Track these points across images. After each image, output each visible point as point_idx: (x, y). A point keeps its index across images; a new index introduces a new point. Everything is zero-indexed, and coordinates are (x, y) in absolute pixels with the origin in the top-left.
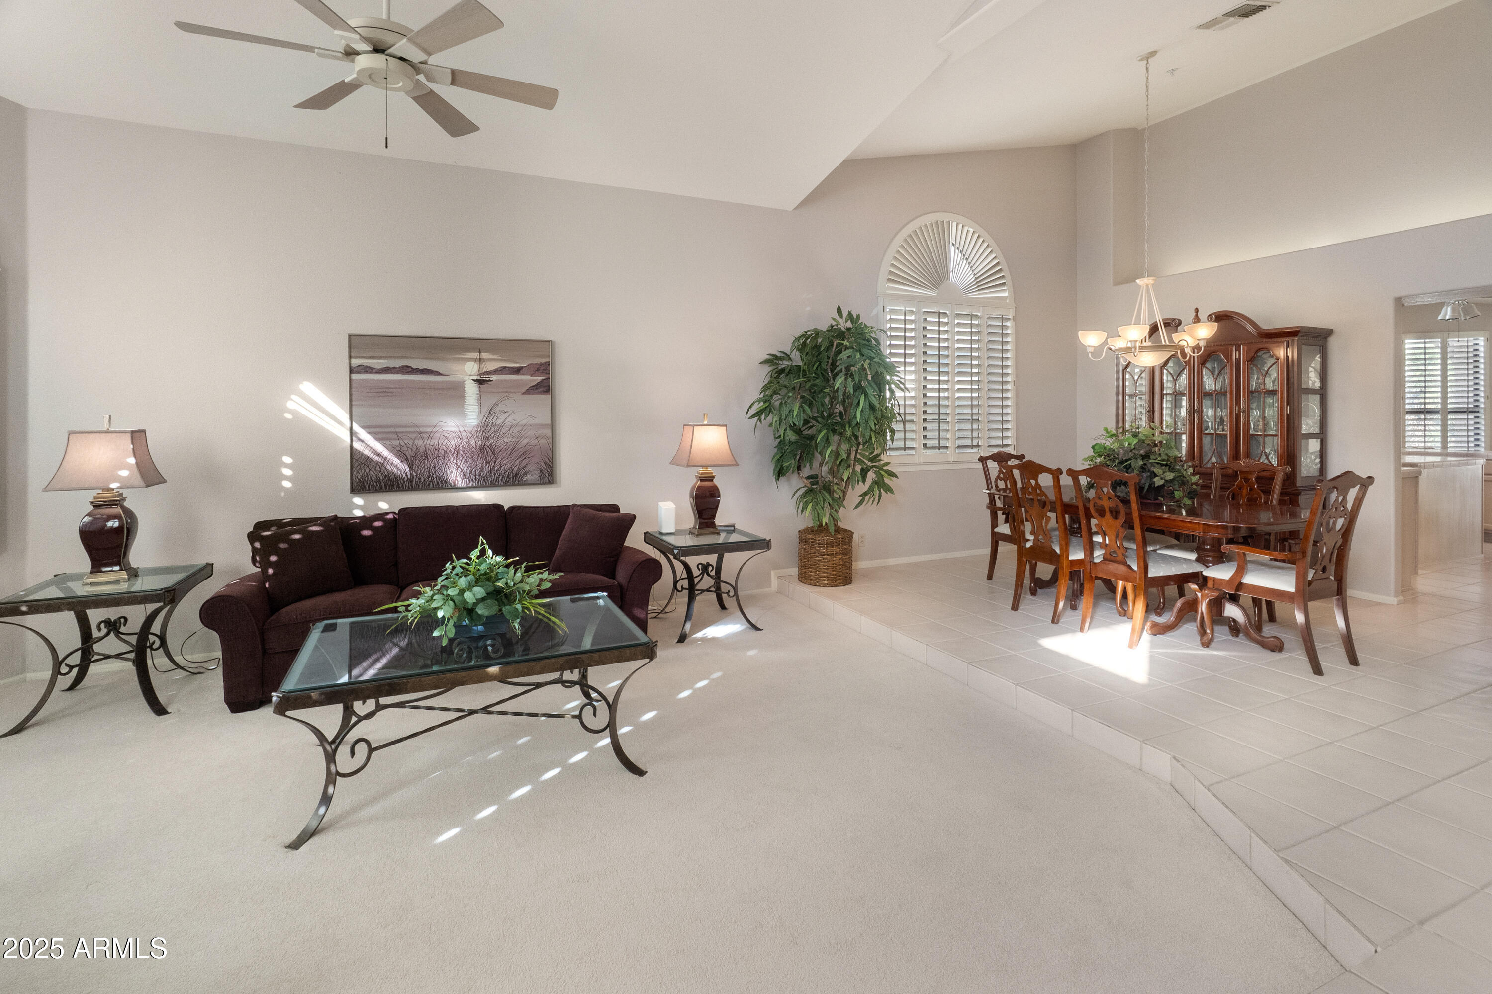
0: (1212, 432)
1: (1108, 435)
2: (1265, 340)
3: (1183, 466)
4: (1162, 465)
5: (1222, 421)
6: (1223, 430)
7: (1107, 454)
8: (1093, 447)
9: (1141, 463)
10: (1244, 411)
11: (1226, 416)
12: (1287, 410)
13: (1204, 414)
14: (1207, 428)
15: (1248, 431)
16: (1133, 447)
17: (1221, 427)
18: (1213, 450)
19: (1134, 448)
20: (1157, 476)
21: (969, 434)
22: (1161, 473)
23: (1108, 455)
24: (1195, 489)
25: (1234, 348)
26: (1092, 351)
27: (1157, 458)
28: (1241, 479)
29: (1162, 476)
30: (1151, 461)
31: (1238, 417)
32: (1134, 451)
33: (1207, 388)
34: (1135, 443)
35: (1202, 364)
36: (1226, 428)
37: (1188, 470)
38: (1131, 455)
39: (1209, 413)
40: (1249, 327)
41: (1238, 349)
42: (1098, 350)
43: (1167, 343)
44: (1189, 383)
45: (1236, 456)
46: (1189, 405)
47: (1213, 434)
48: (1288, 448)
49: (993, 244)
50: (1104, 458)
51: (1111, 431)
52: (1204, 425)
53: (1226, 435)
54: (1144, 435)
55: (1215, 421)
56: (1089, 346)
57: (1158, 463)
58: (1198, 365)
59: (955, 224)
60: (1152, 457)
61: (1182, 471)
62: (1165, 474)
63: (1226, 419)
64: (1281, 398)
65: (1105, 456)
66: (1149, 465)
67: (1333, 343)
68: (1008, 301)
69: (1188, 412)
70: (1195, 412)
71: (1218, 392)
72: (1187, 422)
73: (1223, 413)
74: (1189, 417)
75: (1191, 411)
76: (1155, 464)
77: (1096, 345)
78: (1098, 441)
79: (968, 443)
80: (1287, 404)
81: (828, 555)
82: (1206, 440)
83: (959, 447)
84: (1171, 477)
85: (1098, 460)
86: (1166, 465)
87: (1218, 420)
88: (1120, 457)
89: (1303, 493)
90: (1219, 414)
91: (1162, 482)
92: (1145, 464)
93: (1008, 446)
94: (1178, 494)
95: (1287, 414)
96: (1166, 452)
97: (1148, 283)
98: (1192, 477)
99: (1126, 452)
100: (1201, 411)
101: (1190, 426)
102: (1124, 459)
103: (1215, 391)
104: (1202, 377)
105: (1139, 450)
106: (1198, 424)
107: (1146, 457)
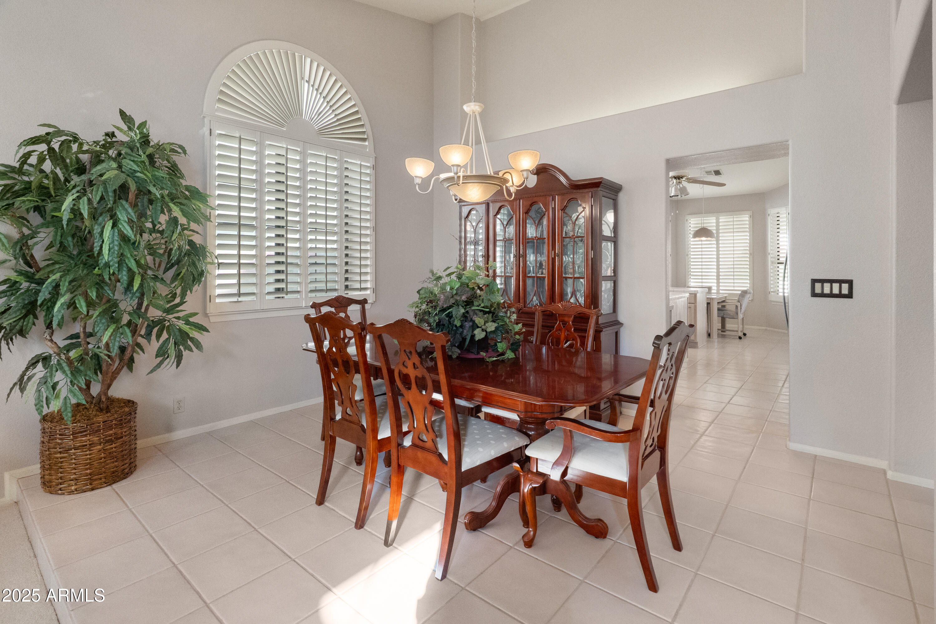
0: (533, 275)
1: (433, 278)
2: (575, 191)
3: (506, 313)
4: (485, 313)
5: (541, 264)
6: (542, 273)
7: (430, 300)
8: (418, 292)
9: (462, 311)
10: (558, 256)
11: (544, 260)
12: (591, 254)
13: (528, 259)
14: (530, 272)
15: (562, 274)
16: (455, 292)
17: (540, 270)
18: (534, 291)
19: (456, 294)
20: (478, 327)
21: (323, 278)
22: (483, 324)
23: (431, 302)
24: (518, 339)
25: (551, 198)
26: (420, 182)
27: (480, 305)
28: (559, 323)
29: (483, 327)
30: (473, 308)
31: (554, 260)
32: (455, 297)
33: (530, 236)
34: (457, 286)
35: (526, 213)
36: (544, 271)
37: (511, 317)
38: (452, 301)
39: (531, 258)
40: (562, 179)
41: (554, 199)
42: (426, 181)
43: (492, 174)
44: (516, 230)
45: (552, 298)
46: (516, 250)
47: (533, 277)
48: (592, 289)
49: (351, 89)
50: (427, 305)
51: (436, 274)
52: (527, 270)
53: (544, 278)
54: (467, 277)
55: (536, 265)
56: (416, 177)
57: (481, 311)
58: (523, 215)
59: (308, 60)
60: (476, 303)
61: (506, 319)
62: (487, 325)
63: (544, 264)
64: (587, 244)
65: (428, 302)
66: (471, 313)
67: (622, 197)
68: (368, 150)
69: (515, 256)
70: (521, 257)
71: (538, 239)
72: (515, 265)
73: (543, 258)
74: (516, 261)
75: (518, 256)
76: (478, 312)
77: (424, 176)
78: (425, 285)
79: (322, 286)
80: (592, 249)
81: (75, 449)
82: (529, 282)
83: (311, 291)
84: (493, 329)
85: (424, 307)
86: (489, 313)
87: (538, 265)
88: (440, 303)
89: (604, 330)
90: (539, 259)
91: (483, 335)
92: (467, 312)
93: (366, 289)
94: (501, 346)
95: (591, 258)
96: (489, 297)
97: (474, 109)
98: (515, 326)
99: (447, 299)
100: (525, 256)
101: (516, 270)
102: (445, 306)
103: (535, 237)
104: (526, 226)
105: (461, 296)
106: (523, 268)
107: (469, 303)
